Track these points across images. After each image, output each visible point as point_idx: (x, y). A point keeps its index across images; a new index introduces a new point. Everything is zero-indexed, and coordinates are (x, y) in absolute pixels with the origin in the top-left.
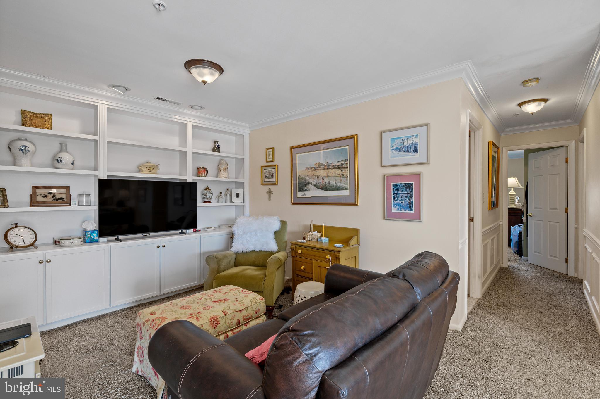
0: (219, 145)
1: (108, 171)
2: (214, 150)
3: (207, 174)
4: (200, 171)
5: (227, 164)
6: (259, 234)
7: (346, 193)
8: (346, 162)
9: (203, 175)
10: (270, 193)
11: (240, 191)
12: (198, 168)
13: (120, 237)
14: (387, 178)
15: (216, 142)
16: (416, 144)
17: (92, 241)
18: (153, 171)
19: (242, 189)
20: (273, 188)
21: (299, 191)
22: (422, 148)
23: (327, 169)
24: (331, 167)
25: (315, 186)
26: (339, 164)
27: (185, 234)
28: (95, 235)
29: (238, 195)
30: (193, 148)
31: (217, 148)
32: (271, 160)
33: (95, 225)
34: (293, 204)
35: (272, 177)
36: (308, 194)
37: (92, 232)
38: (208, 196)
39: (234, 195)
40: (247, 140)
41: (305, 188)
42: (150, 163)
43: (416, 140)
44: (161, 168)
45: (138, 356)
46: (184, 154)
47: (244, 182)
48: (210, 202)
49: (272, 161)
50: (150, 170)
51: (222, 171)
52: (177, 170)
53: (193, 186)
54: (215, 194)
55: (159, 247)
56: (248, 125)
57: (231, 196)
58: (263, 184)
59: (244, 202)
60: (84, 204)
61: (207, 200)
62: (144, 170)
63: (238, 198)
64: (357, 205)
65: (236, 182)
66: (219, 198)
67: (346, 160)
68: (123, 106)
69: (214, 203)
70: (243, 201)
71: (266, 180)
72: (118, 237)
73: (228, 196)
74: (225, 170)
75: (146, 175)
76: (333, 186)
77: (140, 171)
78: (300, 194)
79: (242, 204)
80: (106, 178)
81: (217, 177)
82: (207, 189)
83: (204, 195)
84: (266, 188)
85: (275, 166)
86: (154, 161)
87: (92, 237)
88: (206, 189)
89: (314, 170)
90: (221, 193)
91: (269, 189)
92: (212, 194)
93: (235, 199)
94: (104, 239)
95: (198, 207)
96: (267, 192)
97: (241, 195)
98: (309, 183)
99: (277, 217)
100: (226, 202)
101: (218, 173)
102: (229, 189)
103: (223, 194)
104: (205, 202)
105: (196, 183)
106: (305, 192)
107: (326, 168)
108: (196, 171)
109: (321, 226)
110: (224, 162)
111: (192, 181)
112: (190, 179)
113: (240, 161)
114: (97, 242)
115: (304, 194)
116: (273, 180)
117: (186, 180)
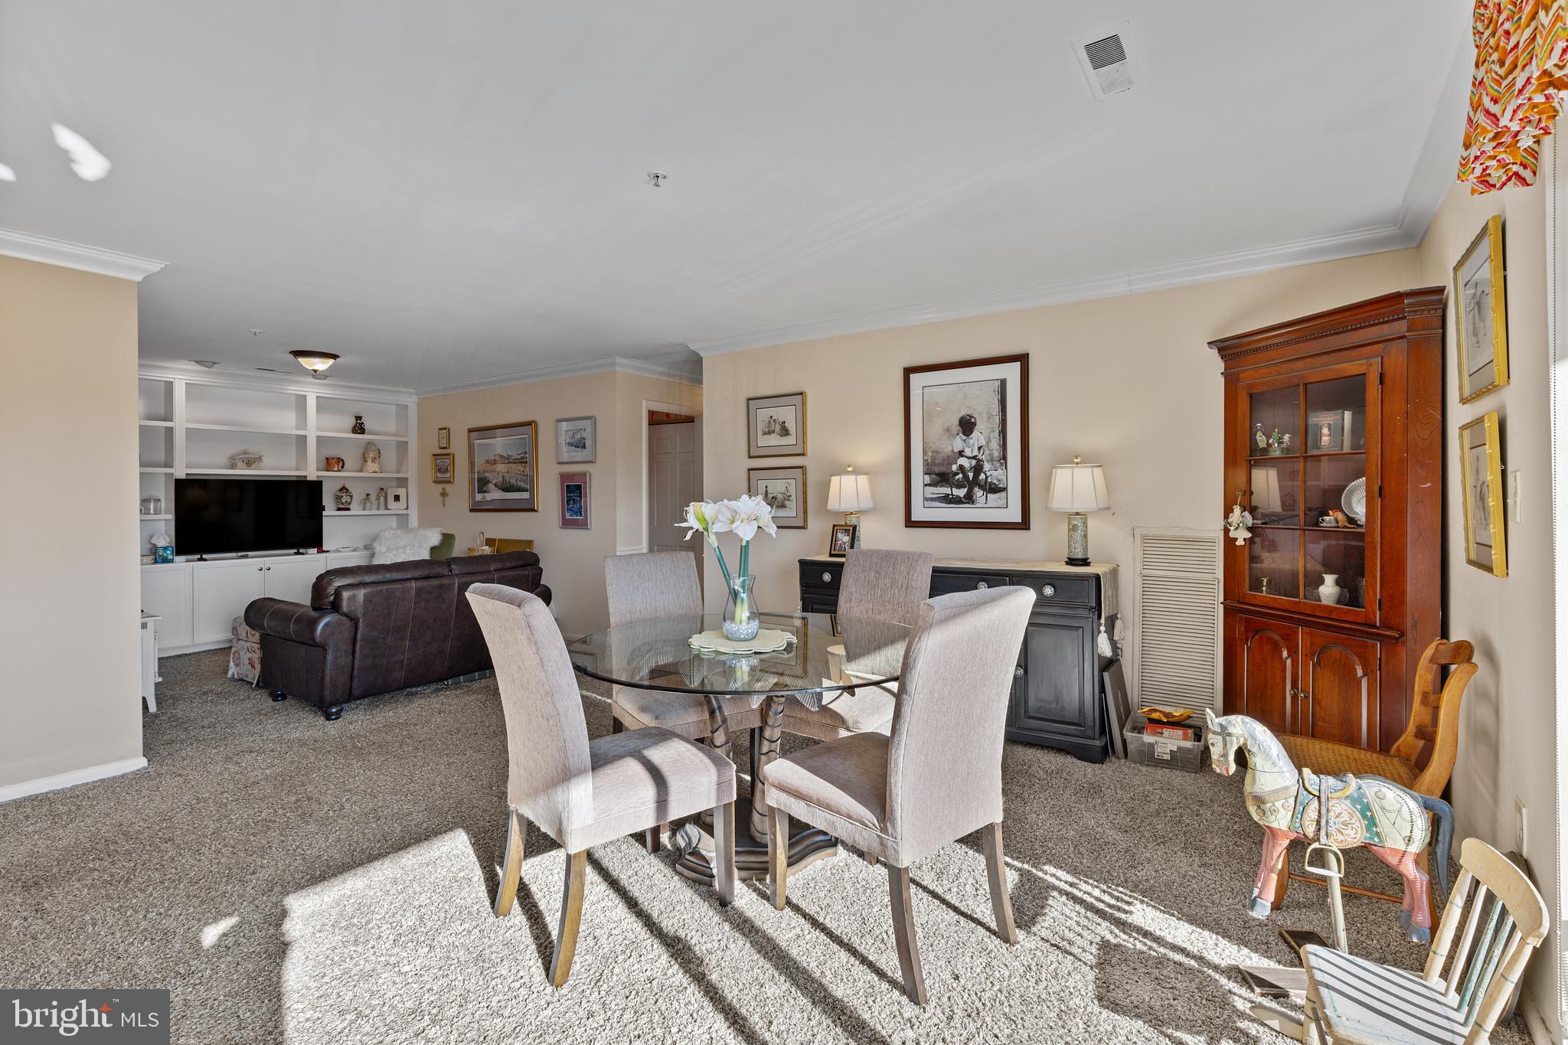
0: (363, 423)
1: (187, 467)
2: (354, 431)
3: (342, 467)
4: (332, 463)
5: (379, 450)
6: (408, 552)
7: (525, 495)
8: (526, 456)
9: (336, 469)
10: (444, 494)
11: (401, 492)
12: (327, 458)
13: (204, 556)
14: (564, 477)
15: (358, 418)
16: (584, 439)
17: (165, 561)
18: (252, 466)
19: (405, 490)
20: (447, 486)
21: (479, 492)
22: (588, 443)
23: (508, 463)
24: (511, 461)
25: (496, 485)
26: (519, 457)
27: (303, 554)
28: (169, 552)
29: (397, 498)
30: (318, 430)
31: (359, 428)
32: (445, 445)
33: (168, 540)
34: (472, 510)
35: (446, 471)
36: (489, 497)
37: (165, 548)
38: (343, 500)
39: (391, 498)
40: (413, 413)
41: (485, 489)
42: (248, 454)
43: (584, 435)
44: (267, 461)
45: (234, 661)
46: (302, 440)
47: (407, 478)
48: (348, 509)
49: (446, 448)
50: (249, 464)
51: (369, 461)
52: (293, 463)
53: (316, 486)
54: (358, 496)
55: (261, 569)
56: (412, 391)
57: (386, 499)
58: (436, 482)
59: (407, 508)
60: (152, 512)
61: (343, 507)
62: (240, 464)
63: (397, 503)
64: (536, 511)
65: (397, 478)
66: (365, 503)
67: (526, 453)
68: (207, 380)
69: (355, 509)
70: (406, 506)
71: (439, 475)
72: (201, 556)
73: (382, 499)
74: (374, 460)
75: (242, 472)
76: (513, 486)
77: (233, 466)
78: (479, 497)
79: (405, 512)
80: (185, 478)
81: (361, 471)
82: (343, 489)
83: (338, 498)
84: (440, 487)
85: (449, 455)
86: (254, 449)
87: (165, 555)
88: (341, 490)
89: (494, 464)
90: (368, 495)
91: (443, 489)
92: (351, 497)
93: (392, 504)
94: (183, 558)
95: (325, 516)
96: (441, 493)
97: (403, 498)
98: (488, 482)
99: (439, 529)
100: (378, 509)
101: (363, 465)
102: (383, 489)
103: (373, 497)
104: (339, 509)
105: (321, 482)
106: (485, 494)
107: (506, 461)
108: (323, 463)
109: (495, 540)
110: (373, 448)
111: (315, 479)
112: (312, 475)
113: (403, 447)
114: (172, 561)
115: (484, 497)
116: (448, 475)
117: (306, 476)
